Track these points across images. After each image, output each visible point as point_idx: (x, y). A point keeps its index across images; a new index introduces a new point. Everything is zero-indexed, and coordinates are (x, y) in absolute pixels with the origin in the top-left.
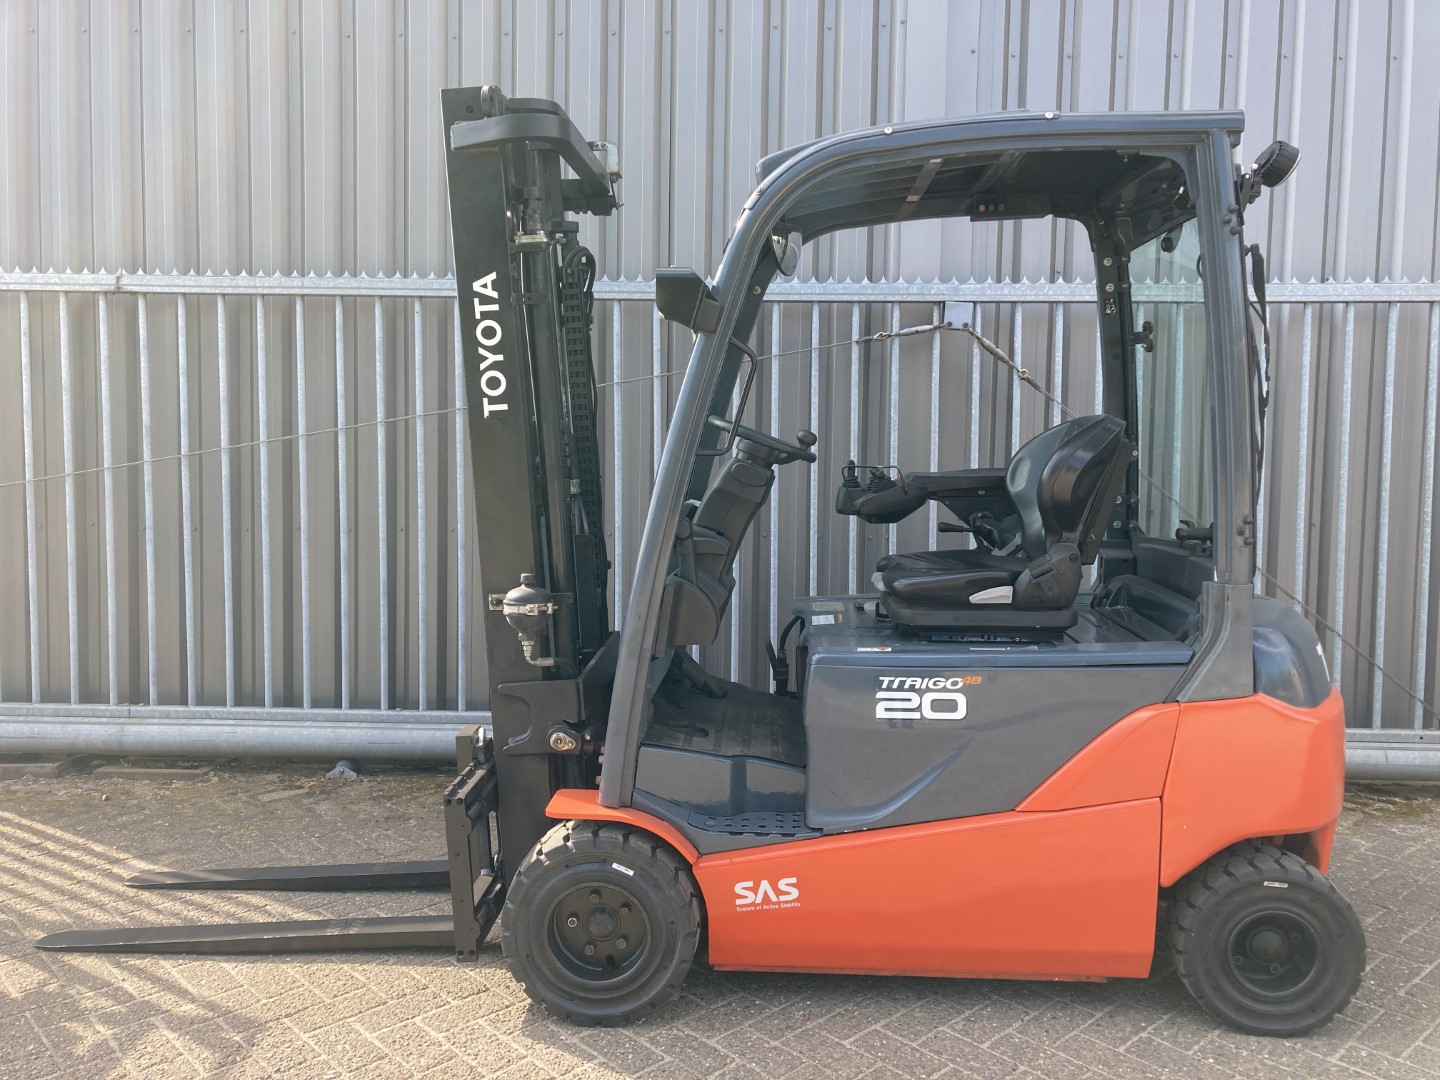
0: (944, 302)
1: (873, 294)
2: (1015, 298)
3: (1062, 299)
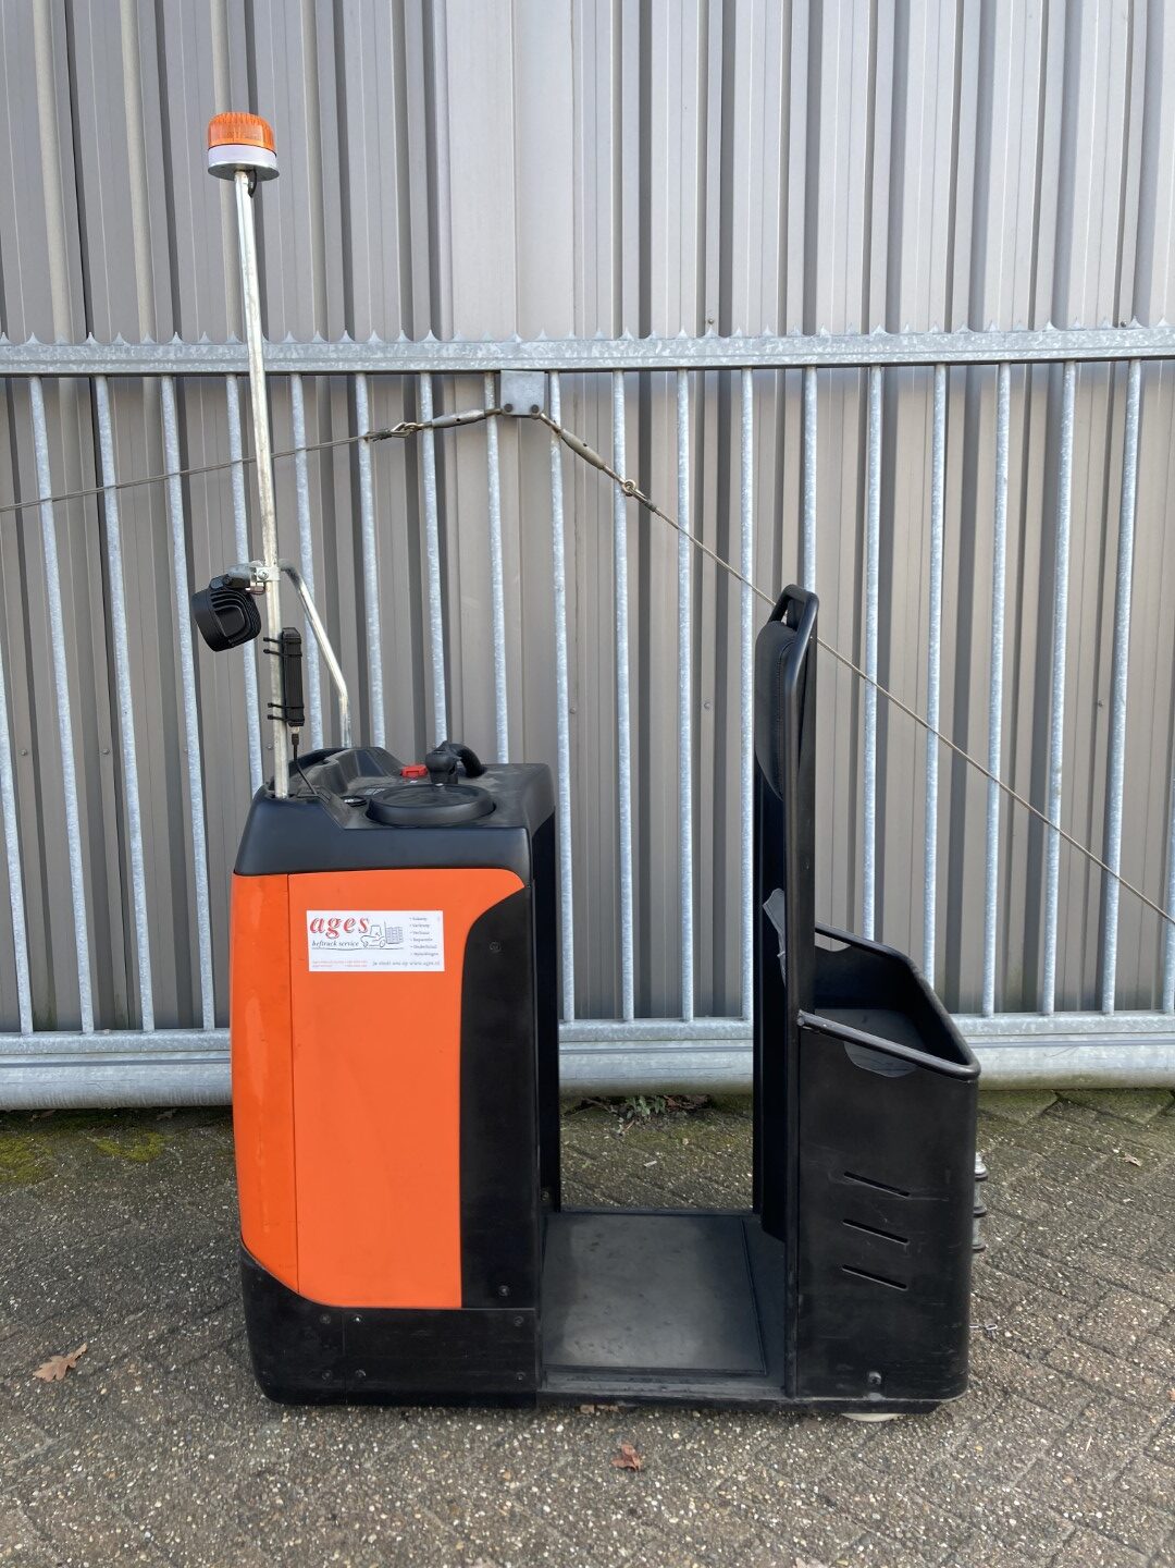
1: (385, 359)
2: (610, 364)
3: (684, 363)
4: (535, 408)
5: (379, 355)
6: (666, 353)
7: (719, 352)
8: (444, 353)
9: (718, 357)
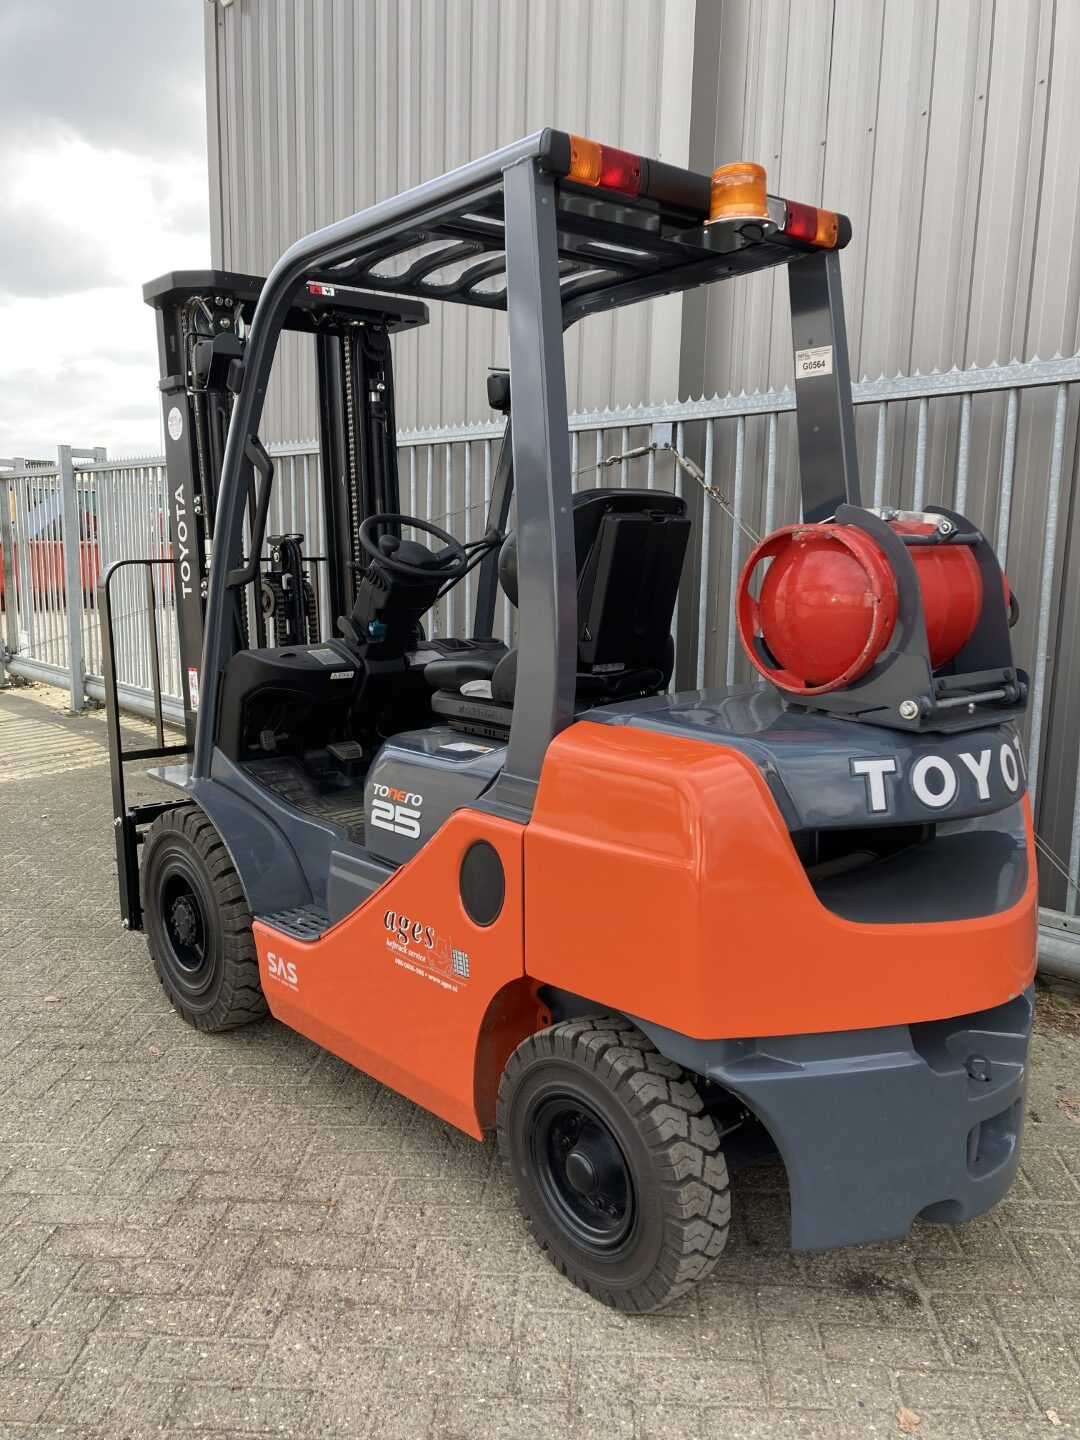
0: (651, 425)
1: (607, 422)
2: (702, 416)
3: (736, 413)
4: (666, 445)
5: (604, 419)
6: (729, 407)
7: (756, 405)
8: (630, 416)
9: (755, 407)
